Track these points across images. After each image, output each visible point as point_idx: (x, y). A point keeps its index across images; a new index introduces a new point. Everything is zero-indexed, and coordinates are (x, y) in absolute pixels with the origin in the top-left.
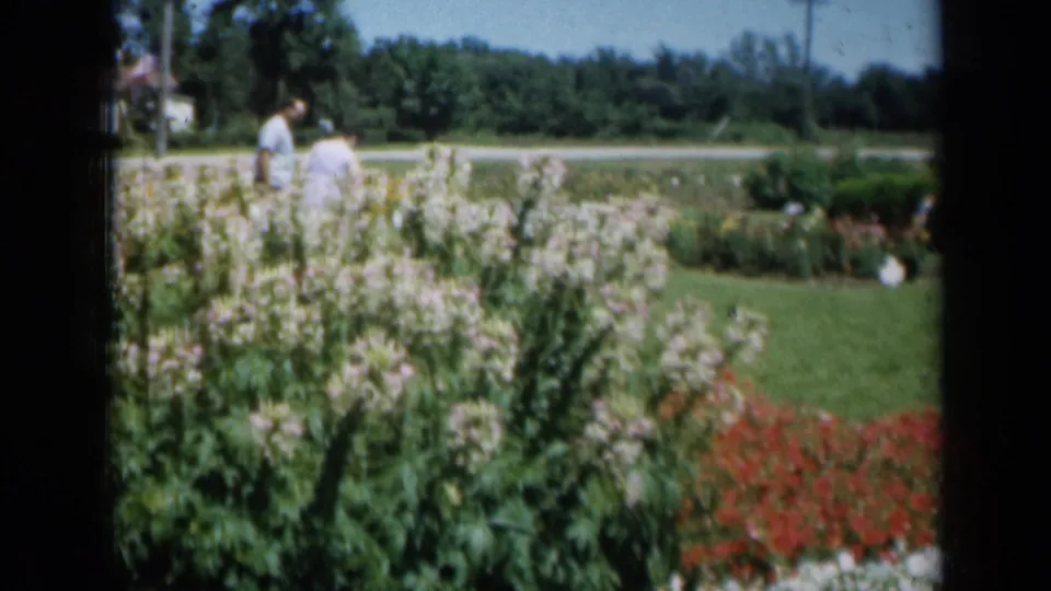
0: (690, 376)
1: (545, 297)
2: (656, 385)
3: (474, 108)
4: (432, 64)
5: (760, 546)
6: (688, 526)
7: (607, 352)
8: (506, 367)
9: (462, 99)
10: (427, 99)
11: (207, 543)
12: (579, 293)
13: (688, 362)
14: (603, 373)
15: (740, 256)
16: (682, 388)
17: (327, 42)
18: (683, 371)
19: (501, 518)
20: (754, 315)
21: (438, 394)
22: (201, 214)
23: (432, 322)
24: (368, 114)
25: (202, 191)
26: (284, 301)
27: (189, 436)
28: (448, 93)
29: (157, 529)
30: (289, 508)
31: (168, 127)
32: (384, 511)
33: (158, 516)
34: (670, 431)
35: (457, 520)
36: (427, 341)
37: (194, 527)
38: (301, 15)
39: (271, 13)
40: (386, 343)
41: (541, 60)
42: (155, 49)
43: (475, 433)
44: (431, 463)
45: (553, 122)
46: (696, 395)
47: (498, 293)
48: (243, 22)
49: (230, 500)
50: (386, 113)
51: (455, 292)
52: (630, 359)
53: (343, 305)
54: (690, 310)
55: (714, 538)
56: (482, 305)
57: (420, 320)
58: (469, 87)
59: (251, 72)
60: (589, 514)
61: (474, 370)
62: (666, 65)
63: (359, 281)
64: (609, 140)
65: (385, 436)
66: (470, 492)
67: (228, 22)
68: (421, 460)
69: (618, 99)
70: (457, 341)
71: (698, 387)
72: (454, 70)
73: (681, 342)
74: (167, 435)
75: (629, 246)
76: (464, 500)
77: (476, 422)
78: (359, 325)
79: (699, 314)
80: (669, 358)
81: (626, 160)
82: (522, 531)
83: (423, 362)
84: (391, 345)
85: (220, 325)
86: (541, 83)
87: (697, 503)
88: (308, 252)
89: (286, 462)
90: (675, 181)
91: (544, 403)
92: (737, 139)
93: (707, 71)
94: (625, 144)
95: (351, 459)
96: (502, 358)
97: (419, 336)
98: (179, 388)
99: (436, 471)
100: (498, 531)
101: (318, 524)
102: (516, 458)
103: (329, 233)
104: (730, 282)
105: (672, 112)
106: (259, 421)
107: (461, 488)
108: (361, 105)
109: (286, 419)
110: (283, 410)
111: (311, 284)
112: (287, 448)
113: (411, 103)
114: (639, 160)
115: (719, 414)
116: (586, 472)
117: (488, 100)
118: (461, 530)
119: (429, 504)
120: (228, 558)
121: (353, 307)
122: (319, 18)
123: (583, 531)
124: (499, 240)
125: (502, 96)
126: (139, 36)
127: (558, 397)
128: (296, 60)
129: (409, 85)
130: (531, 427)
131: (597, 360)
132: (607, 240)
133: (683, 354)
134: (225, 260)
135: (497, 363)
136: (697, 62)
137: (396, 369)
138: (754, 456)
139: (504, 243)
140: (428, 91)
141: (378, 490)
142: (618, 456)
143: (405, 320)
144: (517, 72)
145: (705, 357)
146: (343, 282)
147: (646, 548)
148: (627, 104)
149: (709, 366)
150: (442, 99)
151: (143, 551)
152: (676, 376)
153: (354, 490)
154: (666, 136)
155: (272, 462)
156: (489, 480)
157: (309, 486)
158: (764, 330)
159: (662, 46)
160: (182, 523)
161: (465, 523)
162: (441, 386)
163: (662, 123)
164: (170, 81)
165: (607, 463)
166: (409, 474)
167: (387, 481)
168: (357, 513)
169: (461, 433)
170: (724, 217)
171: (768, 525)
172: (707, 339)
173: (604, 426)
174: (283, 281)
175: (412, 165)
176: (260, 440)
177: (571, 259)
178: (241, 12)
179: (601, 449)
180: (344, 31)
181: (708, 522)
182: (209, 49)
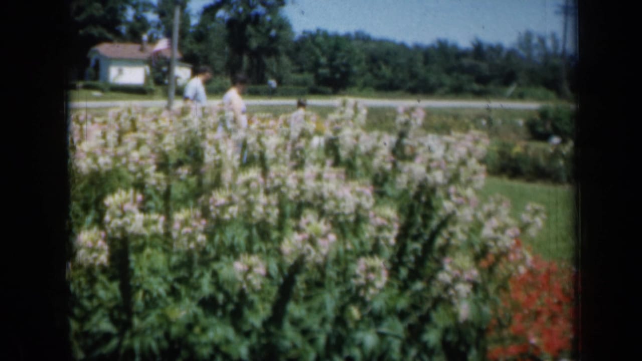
0: (500, 244)
1: (412, 193)
2: (478, 248)
3: (363, 75)
4: (337, 48)
5: (536, 348)
6: (494, 335)
7: (451, 228)
8: (391, 236)
9: (355, 69)
10: (334, 69)
11: (204, 339)
12: (433, 190)
13: (499, 235)
14: (448, 240)
15: (524, 168)
16: (494, 250)
17: (273, 32)
18: (495, 240)
19: (384, 329)
20: (537, 206)
21: (346, 251)
22: (203, 137)
23: (344, 207)
24: (299, 77)
25: (203, 123)
26: (256, 193)
27: (196, 274)
28: (347, 65)
29: (174, 330)
30: (256, 319)
31: (176, 83)
32: (313, 322)
33: (175, 323)
34: (486, 277)
35: (357, 328)
36: (341, 219)
37: (197, 330)
38: (257, 16)
39: (239, 14)
40: (319, 220)
41: (403, 46)
42: (169, 34)
43: (372, 276)
44: (343, 294)
45: (410, 84)
46: (502, 255)
47: (383, 189)
48: (222, 19)
49: (220, 313)
50: (309, 77)
51: (358, 189)
52: (463, 231)
53: (291, 195)
54: (499, 203)
55: (508, 342)
56: (374, 197)
57: (337, 207)
58: (359, 62)
59: (227, 49)
60: (436, 327)
61: (371, 237)
62: (479, 51)
63: (301, 181)
64: (445, 96)
65: (316, 276)
66: (366, 312)
67: (213, 19)
68: (337, 292)
69: (449, 71)
70: (359, 219)
71: (503, 250)
72: (349, 52)
73: (495, 222)
74: (183, 273)
75: (463, 163)
76: (362, 317)
77: (372, 270)
78: (300, 207)
79: (504, 205)
80: (487, 232)
81: (455, 109)
82: (397, 337)
83: (339, 231)
84: (323, 221)
85: (217, 207)
86: (402, 60)
87: (499, 321)
88: (268, 162)
89: (254, 291)
90: (484, 122)
91: (412, 258)
92: (521, 97)
93: (504, 54)
94: (453, 99)
95: (294, 290)
96: (390, 230)
97: (336, 216)
98: (192, 245)
99: (347, 299)
100: (382, 336)
101: (272, 329)
102: (395, 291)
103: (280, 150)
104: (518, 184)
105: (483, 80)
106: (239, 266)
107: (360, 310)
108: (293, 72)
109: (257, 265)
110: (254, 259)
111: (272, 182)
112: (256, 282)
113: (324, 71)
114: (462, 109)
115: (516, 267)
116: (437, 301)
117: (371, 70)
118: (359, 335)
119: (341, 319)
120: (216, 348)
121: (297, 197)
122: (268, 18)
123: (432, 337)
124: (384, 156)
125: (379, 68)
126: (158, 26)
127: (420, 254)
128: (254, 44)
129: (323, 60)
130: (404, 272)
131: (445, 233)
132: (450, 159)
133: (496, 230)
134: (219, 165)
135: (386, 234)
136: (497, 50)
137: (325, 236)
138: (533, 293)
139: (388, 159)
140: (335, 63)
141: (309, 310)
142: (457, 292)
143: (329, 206)
144: (388, 53)
145: (510, 232)
146: (291, 182)
147: (468, 347)
148: (455, 74)
149: (512, 238)
150: (343, 69)
151: (165, 344)
152: (491, 243)
153: (295, 309)
154: (478, 95)
155: (247, 291)
156: (378, 305)
157: (268, 306)
158: (544, 216)
159: (477, 39)
160: (190, 327)
161: (363, 330)
162: (349, 246)
163: (476, 87)
164: (177, 55)
165: (450, 297)
166: (330, 300)
167: (315, 303)
168: (295, 323)
169: (363, 276)
170: (515, 145)
171: (540, 336)
172: (510, 221)
173: (448, 273)
174: (255, 180)
175: (331, 109)
176: (240, 278)
177: (429, 169)
178: (221, 13)
179: (447, 287)
180: (284, 26)
181: (505, 333)
182: (201, 36)
